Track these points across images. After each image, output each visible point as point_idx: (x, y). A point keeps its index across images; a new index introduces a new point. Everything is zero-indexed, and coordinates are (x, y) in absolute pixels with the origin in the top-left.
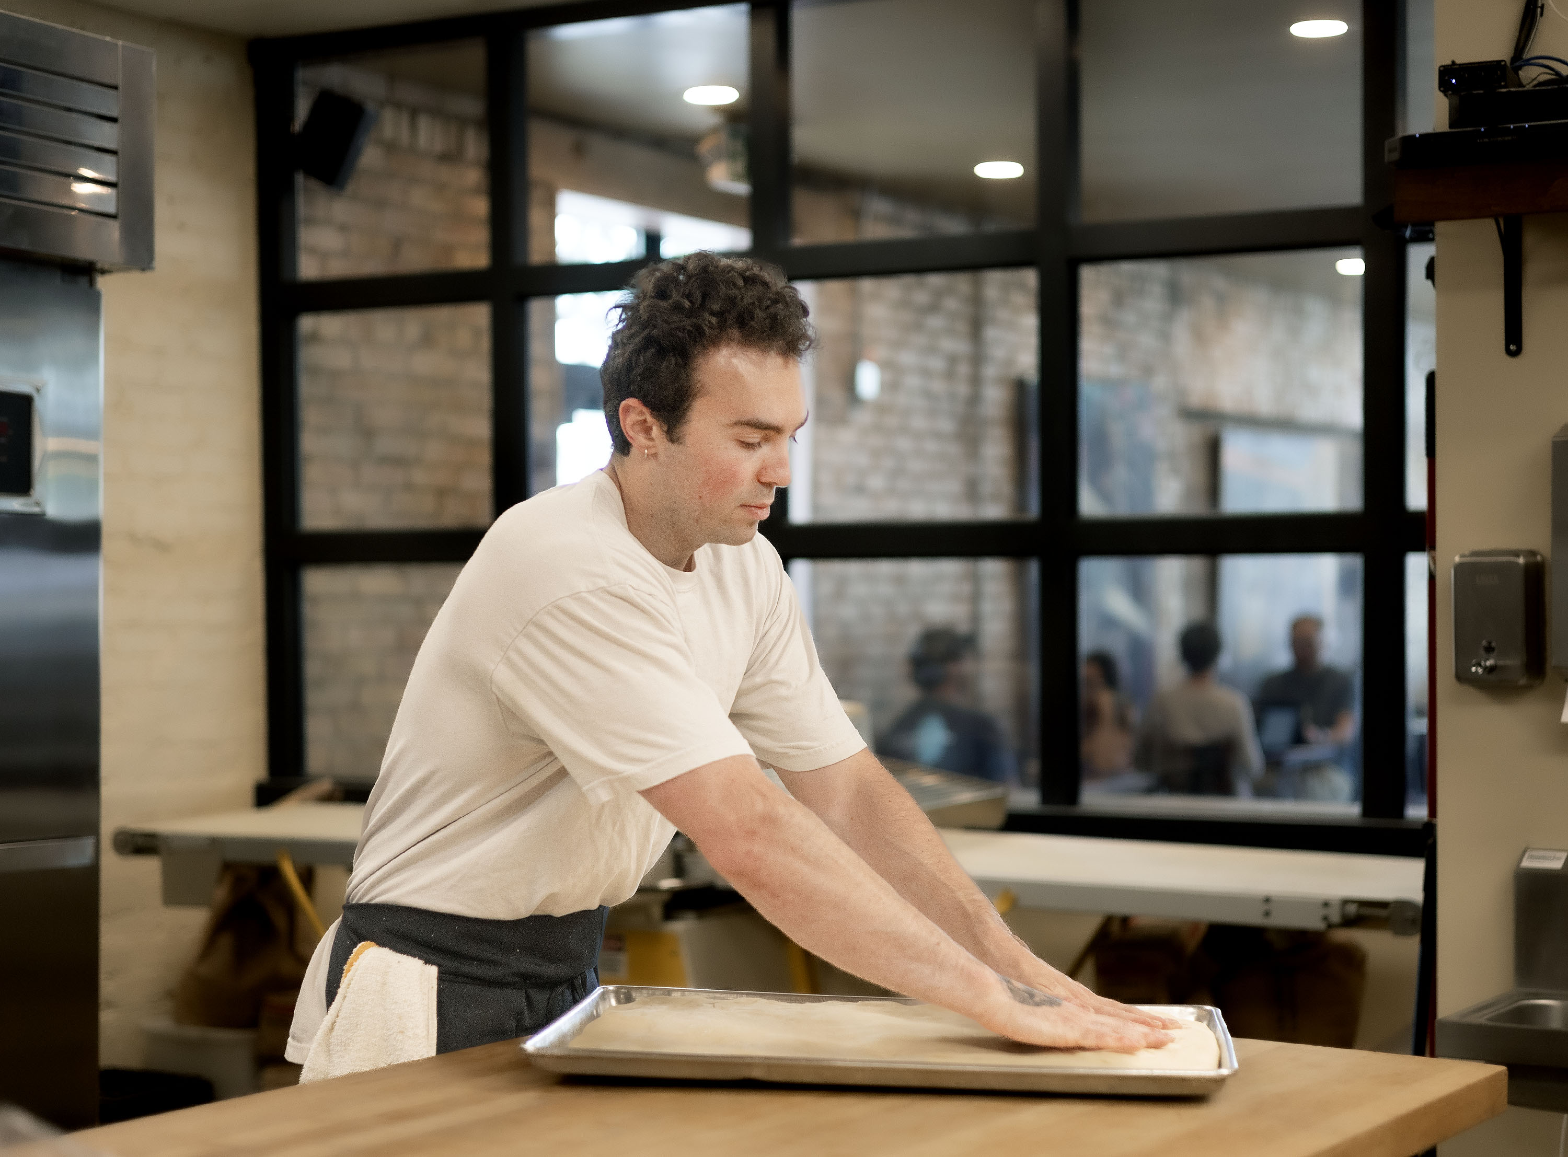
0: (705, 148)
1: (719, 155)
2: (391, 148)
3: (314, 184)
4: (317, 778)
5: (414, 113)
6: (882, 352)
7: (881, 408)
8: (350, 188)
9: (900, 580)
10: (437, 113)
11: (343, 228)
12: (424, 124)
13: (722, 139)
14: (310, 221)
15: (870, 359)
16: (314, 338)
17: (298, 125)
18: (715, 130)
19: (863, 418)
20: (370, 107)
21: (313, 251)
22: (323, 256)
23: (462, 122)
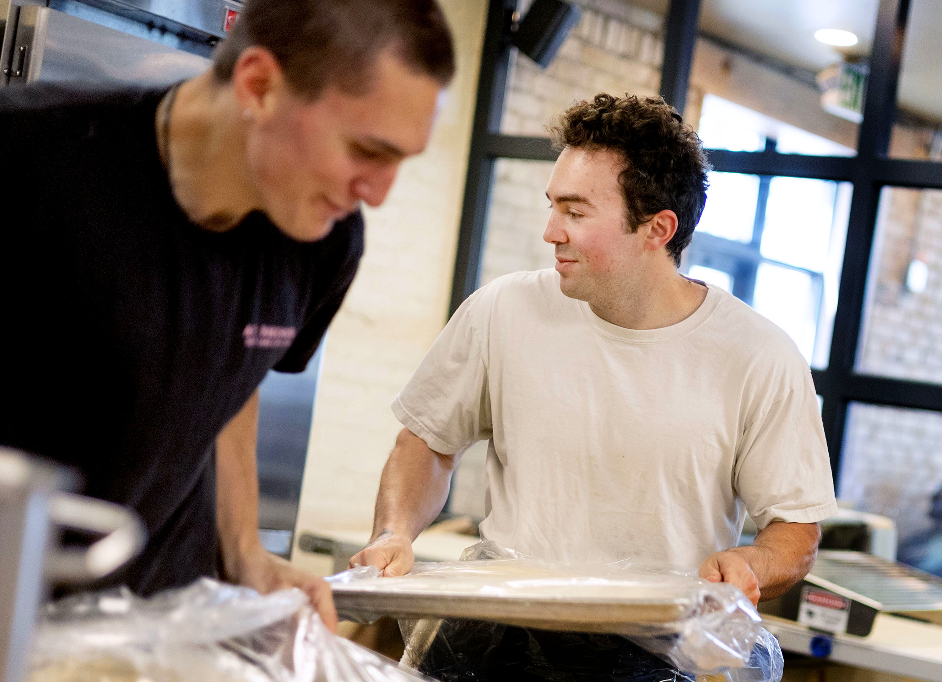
0: (823, 79)
1: (833, 84)
2: (586, 42)
3: (525, 61)
4: (459, 516)
5: (608, 18)
6: (931, 256)
7: (924, 300)
8: (551, 68)
9: (919, 433)
10: (623, 21)
11: (541, 99)
12: (613, 27)
13: (839, 73)
14: (517, 90)
15: (922, 260)
16: (506, 179)
17: (517, 16)
18: (834, 66)
19: (909, 304)
20: (576, 9)
21: (515, 112)
22: (524, 118)
23: (643, 31)
